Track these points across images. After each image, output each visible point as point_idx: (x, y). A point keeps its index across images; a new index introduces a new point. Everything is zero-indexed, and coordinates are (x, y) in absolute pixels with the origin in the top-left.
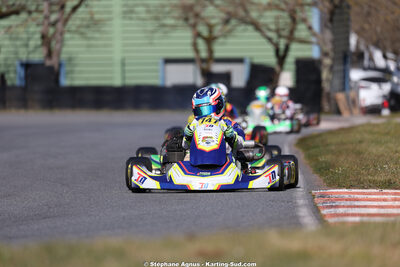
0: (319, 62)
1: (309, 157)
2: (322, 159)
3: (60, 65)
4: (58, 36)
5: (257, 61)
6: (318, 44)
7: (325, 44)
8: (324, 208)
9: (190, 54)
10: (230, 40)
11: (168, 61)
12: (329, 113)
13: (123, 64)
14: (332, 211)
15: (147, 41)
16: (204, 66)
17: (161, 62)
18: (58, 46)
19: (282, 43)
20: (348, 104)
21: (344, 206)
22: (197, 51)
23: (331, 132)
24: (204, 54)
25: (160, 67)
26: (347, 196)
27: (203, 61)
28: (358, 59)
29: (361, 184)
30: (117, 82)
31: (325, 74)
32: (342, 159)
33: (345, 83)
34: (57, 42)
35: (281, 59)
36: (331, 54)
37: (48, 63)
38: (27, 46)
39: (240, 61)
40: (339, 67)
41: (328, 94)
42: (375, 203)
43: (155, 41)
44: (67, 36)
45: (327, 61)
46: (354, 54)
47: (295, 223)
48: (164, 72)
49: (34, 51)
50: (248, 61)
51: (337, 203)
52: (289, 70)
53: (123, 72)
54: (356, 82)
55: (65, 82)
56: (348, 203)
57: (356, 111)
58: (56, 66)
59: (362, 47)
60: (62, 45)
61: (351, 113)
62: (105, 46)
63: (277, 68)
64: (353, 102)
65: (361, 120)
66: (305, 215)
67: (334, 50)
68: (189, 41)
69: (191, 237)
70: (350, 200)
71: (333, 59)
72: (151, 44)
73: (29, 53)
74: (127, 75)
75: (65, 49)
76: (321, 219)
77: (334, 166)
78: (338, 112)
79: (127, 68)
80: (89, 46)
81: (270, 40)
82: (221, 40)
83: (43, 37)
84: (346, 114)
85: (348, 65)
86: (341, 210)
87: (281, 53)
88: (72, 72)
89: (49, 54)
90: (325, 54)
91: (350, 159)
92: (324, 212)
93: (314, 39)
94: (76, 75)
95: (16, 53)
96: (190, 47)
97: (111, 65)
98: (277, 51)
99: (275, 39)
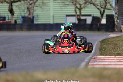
0: (114, 15)
2: (104, 46)
3: (33, 17)
4: (32, 8)
5: (95, 15)
6: (114, 10)
7: (116, 10)
9: (74, 14)
10: (86, 9)
11: (67, 16)
13: (53, 17)
15: (60, 9)
16: (79, 17)
17: (65, 16)
18: (32, 11)
22: (76, 12)
24: (78, 14)
25: (65, 18)
26: (102, 58)
27: (78, 15)
30: (51, 22)
34: (32, 10)
35: (102, 15)
36: (118, 13)
37: (29, 16)
38: (24, 11)
39: (90, 15)
41: (117, 26)
42: (109, 61)
43: (63, 10)
44: (35, 8)
48: (66, 19)
49: (26, 13)
50: (92, 15)
51: (97, 61)
53: (53, 19)
55: (35, 22)
62: (47, 11)
63: (101, 18)
68: (74, 9)
70: (101, 60)
71: (118, 15)
72: (62, 10)
74: (54, 20)
79: (54, 18)
80: (42, 11)
81: (98, 9)
82: (83, 9)
83: (28, 8)
87: (102, 13)
88: (38, 19)
89: (30, 14)
90: (116, 13)
93: (112, 9)
94: (39, 20)
95: (21, 13)
96: (74, 11)
97: (50, 17)
98: (101, 12)
99: (100, 9)
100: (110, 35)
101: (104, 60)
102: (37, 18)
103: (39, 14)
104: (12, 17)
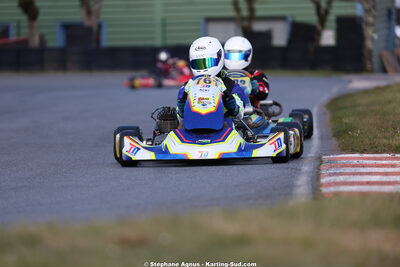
2: (346, 121)
3: (100, 26)
5: (299, 19)
9: (231, 14)
11: (209, 20)
13: (164, 24)
14: (332, 179)
16: (246, 24)
17: (202, 21)
18: (96, 7)
19: (323, 1)
21: (346, 174)
22: (238, 9)
23: (366, 92)
24: (245, 13)
25: (202, 26)
26: (355, 162)
27: (244, 19)
29: (374, 148)
30: (158, 42)
32: (364, 121)
34: (96, 3)
36: (374, 12)
37: (87, 24)
41: (370, 52)
45: (370, 19)
50: (289, 19)
51: (342, 170)
52: (330, 28)
56: (353, 170)
58: (95, 28)
60: (101, 7)
62: (145, 6)
63: (319, 27)
66: (302, 184)
70: (353, 166)
72: (191, 4)
74: (168, 35)
75: (104, 10)
77: (353, 129)
78: (384, 70)
79: (168, 28)
80: (128, 6)
86: (341, 178)
87: (323, 12)
89: (88, 15)
90: (368, 11)
96: (231, 6)
97: (151, 25)
100: (350, 81)
101: (363, 166)
104: (31, 27)
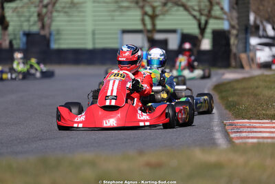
0: (229, 32)
1: (222, 98)
2: (231, 99)
3: (50, 34)
4: (49, 14)
5: (186, 31)
6: (228, 20)
7: (232, 19)
8: (232, 133)
9: (140, 27)
10: (168, 17)
11: (125, 32)
12: (235, 67)
13: (94, 33)
14: (238, 135)
15: (110, 18)
16: (150, 35)
17: (119, 32)
18: (49, 21)
19: (203, 19)
20: (249, 62)
22: (144, 24)
23: (237, 81)
24: (149, 27)
25: (119, 36)
26: (248, 125)
27: (149, 31)
28: (256, 30)
30: (90, 46)
31: (233, 41)
32: (244, 99)
33: (246, 47)
34: (48, 18)
35: (202, 30)
36: (237, 27)
37: (42, 33)
38: (28, 21)
39: (174, 31)
40: (242, 36)
41: (235, 55)
43: (116, 18)
44: (55, 14)
45: (234, 32)
46: (252, 26)
47: (213, 143)
48: (122, 39)
49: (34, 25)
50: (179, 32)
51: (241, 130)
52: (208, 38)
53: (94, 39)
54: (254, 46)
55: (54, 46)
57: (254, 66)
58: (48, 35)
59: (258, 22)
60: (52, 21)
61: (251, 67)
63: (200, 36)
64: (252, 60)
65: (257, 72)
67: (239, 24)
68: (139, 18)
69: (141, 153)
71: (238, 30)
72: (113, 20)
73: (30, 26)
74: (97, 41)
75: (54, 24)
76: (230, 140)
77: (239, 104)
78: (242, 67)
79: (97, 36)
80: (69, 21)
81: (195, 17)
82: (161, 17)
83: (39, 15)
84: (247, 68)
85: (249, 35)
87: (202, 26)
88: (59, 39)
89: (43, 27)
90: (233, 27)
91: (250, 99)
92: (233, 135)
93: (225, 17)
94: (62, 41)
95: (21, 26)
96: (140, 22)
97: (85, 34)
98: (200, 25)
99: (198, 17)
102: (57, 37)
103: (61, 28)
104: (3, 35)
